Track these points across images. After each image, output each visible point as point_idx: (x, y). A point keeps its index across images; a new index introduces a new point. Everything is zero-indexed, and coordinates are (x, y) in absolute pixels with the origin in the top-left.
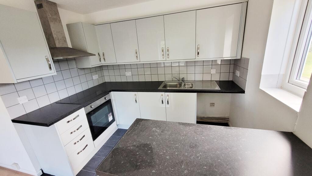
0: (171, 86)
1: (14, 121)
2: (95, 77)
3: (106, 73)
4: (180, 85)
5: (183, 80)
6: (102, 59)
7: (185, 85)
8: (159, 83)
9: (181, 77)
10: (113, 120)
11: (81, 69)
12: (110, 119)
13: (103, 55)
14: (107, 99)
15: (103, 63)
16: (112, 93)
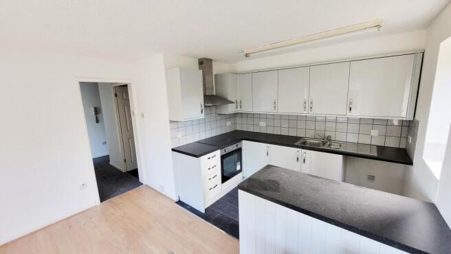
0: (311, 144)
1: (173, 150)
2: (229, 123)
3: (238, 120)
4: (324, 144)
5: (329, 139)
6: (239, 107)
7: (330, 145)
8: (297, 138)
9: (327, 135)
10: (240, 171)
11: (219, 114)
12: (238, 168)
13: (241, 102)
14: (239, 147)
15: (239, 110)
16: (244, 141)
